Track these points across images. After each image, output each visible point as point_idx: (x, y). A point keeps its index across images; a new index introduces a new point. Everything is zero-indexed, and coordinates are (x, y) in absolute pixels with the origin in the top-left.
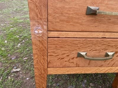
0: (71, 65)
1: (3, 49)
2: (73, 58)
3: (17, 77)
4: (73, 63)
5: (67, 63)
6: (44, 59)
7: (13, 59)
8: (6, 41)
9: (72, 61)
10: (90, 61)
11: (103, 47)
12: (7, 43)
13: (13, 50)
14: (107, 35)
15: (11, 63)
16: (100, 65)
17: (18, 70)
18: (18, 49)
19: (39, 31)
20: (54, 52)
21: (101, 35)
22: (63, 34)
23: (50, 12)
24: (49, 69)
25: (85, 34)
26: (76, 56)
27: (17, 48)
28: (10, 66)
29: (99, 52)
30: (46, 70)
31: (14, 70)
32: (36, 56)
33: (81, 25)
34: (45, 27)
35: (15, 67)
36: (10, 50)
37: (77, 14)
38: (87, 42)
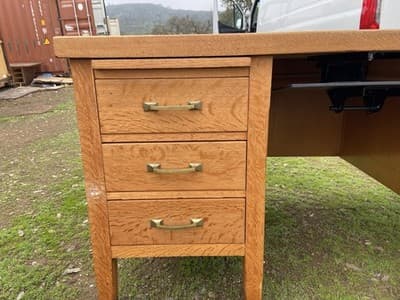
0: (146, 241)
1: (51, 231)
2: (146, 230)
3: (72, 283)
4: (147, 237)
5: (139, 238)
6: (104, 231)
7: (69, 250)
8: (59, 215)
9: (144, 234)
10: (171, 233)
11: (183, 211)
12: (61, 218)
13: (70, 233)
14: (183, 195)
15: (65, 257)
16: (188, 241)
17: (76, 270)
18: (82, 230)
19: (95, 193)
20: (116, 220)
21: (175, 195)
22: (126, 196)
23: (106, 171)
24: (113, 248)
25: (154, 195)
26: (149, 225)
27: (80, 227)
28: (61, 264)
29: (181, 219)
30: (109, 251)
31: (69, 271)
32: (94, 227)
33: (145, 183)
34: (103, 188)
35: (71, 266)
36: (66, 233)
37: (137, 172)
38: (159, 205)
